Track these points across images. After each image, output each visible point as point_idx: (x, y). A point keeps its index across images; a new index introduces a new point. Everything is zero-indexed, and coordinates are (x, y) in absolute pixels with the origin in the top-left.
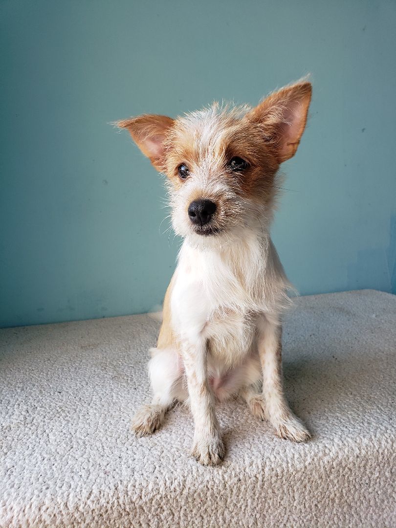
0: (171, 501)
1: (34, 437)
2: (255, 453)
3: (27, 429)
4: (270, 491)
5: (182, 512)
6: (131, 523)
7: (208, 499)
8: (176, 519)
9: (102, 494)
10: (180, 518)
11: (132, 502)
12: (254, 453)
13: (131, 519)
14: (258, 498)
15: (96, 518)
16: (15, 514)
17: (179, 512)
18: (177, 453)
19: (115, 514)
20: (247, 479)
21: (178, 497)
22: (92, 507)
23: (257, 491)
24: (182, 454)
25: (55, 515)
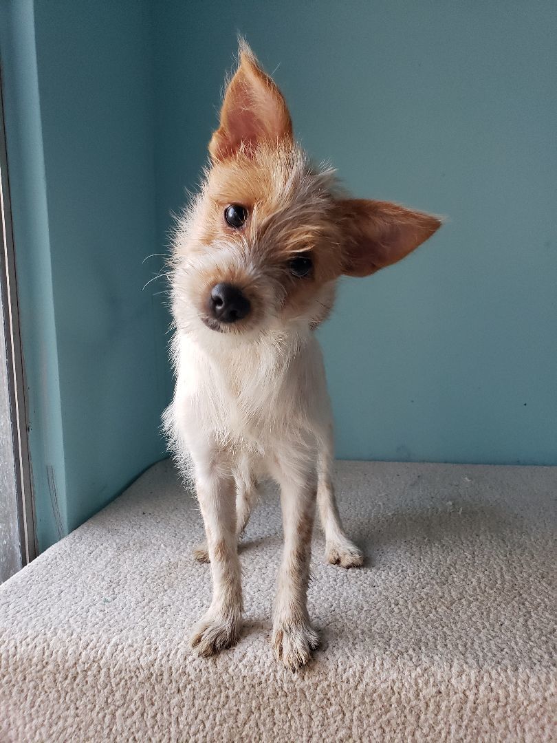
0: (341, 694)
1: (199, 580)
2: (471, 661)
3: (194, 570)
4: (485, 720)
5: (356, 714)
6: (289, 709)
7: (393, 706)
8: (347, 721)
9: (257, 661)
10: (352, 721)
11: (292, 681)
12: (468, 660)
13: (290, 703)
14: (466, 727)
15: (247, 688)
16: (159, 657)
17: (352, 712)
18: (360, 636)
19: (270, 691)
20: (451, 694)
21: (351, 692)
22: (244, 672)
23: (465, 716)
24: (367, 639)
25: (201, 670)
